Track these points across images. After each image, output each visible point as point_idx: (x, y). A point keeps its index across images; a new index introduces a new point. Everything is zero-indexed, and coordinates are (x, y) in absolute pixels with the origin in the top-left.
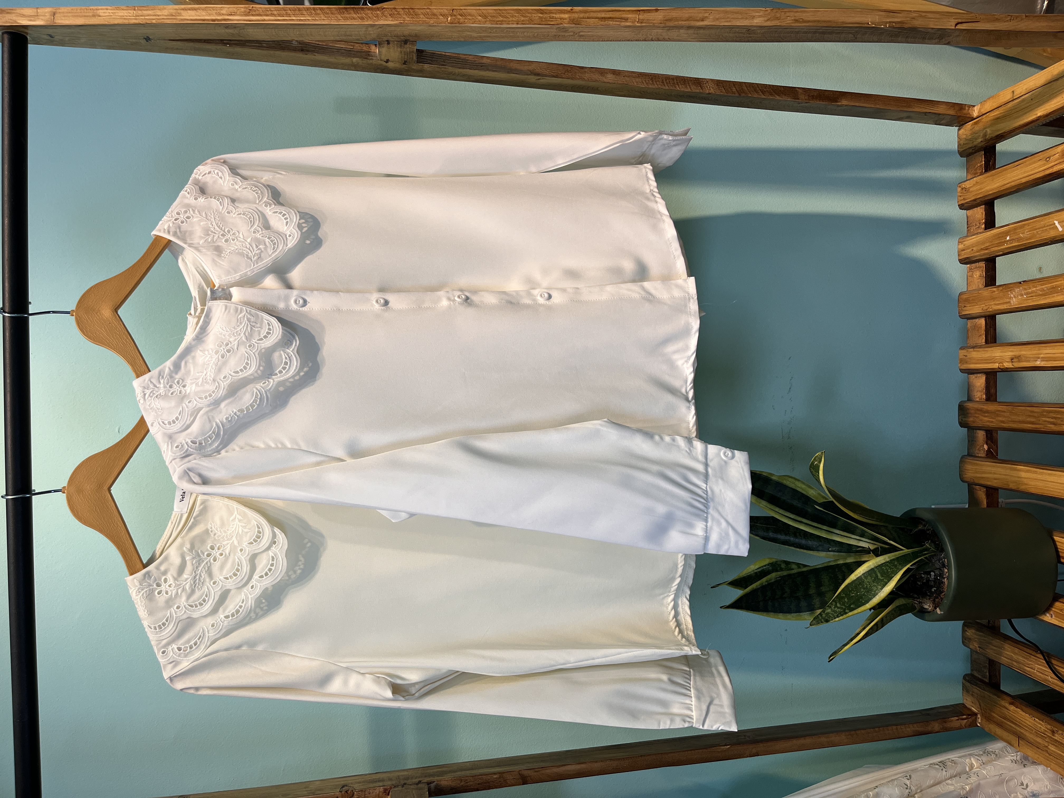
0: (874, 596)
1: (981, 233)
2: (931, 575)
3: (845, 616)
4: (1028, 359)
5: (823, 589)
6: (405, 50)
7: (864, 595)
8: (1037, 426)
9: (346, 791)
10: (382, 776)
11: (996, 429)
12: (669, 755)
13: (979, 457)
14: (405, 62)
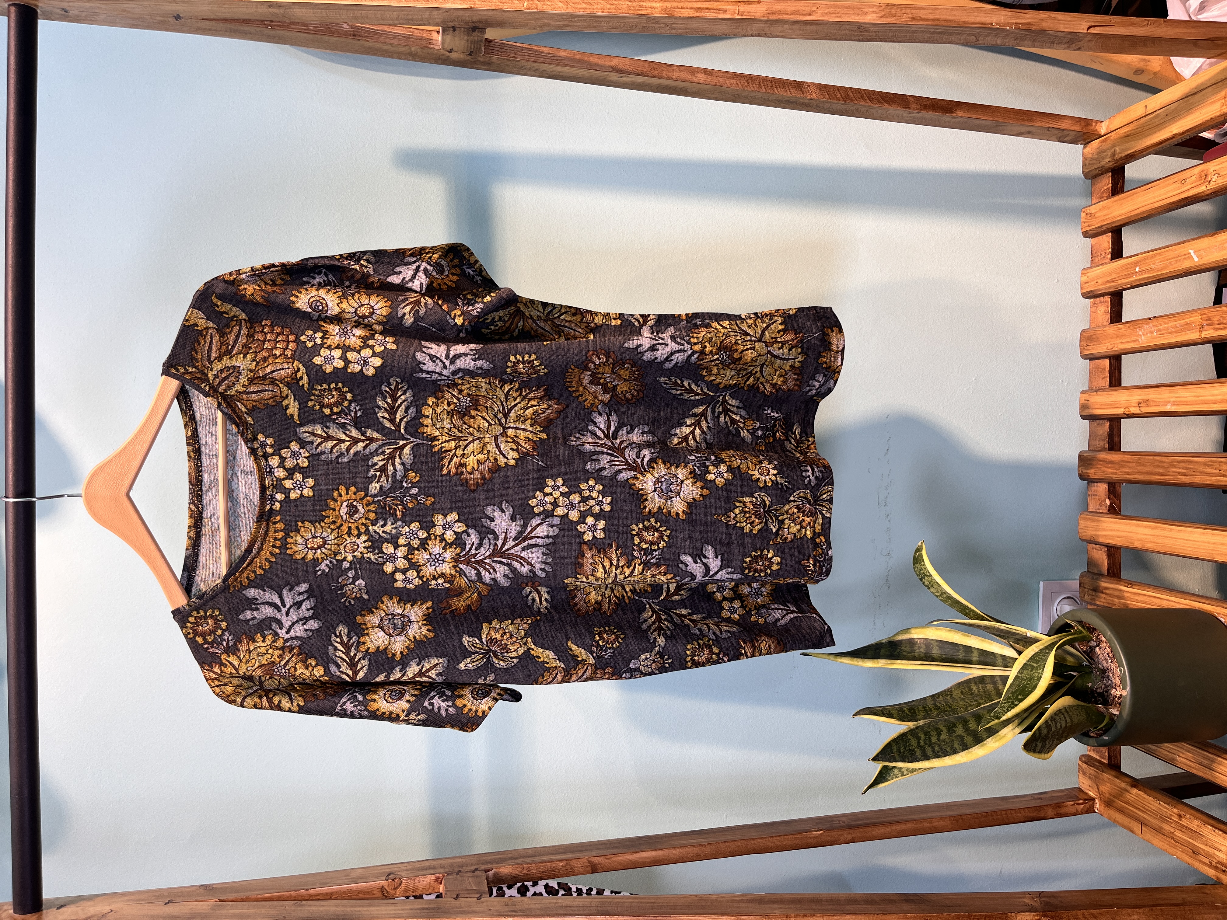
1: (1106, 263)
4: (1157, 404)
6: (472, 38)
8: (1167, 477)
9: (393, 880)
10: (434, 863)
11: (1121, 482)
12: (756, 841)
13: (1100, 513)
14: (471, 52)
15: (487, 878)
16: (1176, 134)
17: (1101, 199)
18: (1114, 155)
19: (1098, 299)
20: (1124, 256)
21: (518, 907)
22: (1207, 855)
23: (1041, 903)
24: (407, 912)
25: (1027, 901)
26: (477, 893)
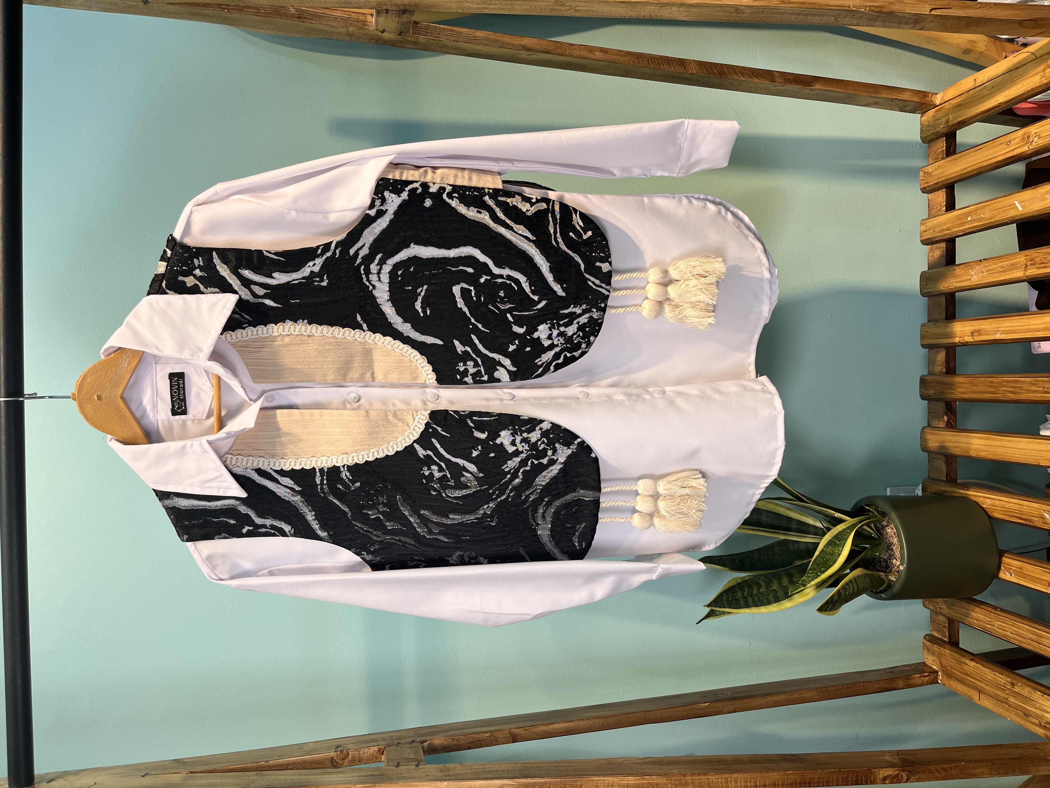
1: (942, 215)
4: (987, 333)
6: (403, 19)
8: (997, 395)
9: (341, 752)
10: (375, 737)
11: (956, 400)
12: (652, 713)
13: (939, 427)
14: (401, 32)
15: (423, 748)
16: (1001, 103)
17: (937, 160)
18: (947, 121)
19: (935, 245)
20: (956, 208)
21: (452, 773)
22: (1037, 717)
23: (899, 759)
24: (355, 778)
25: (888, 758)
26: (415, 761)
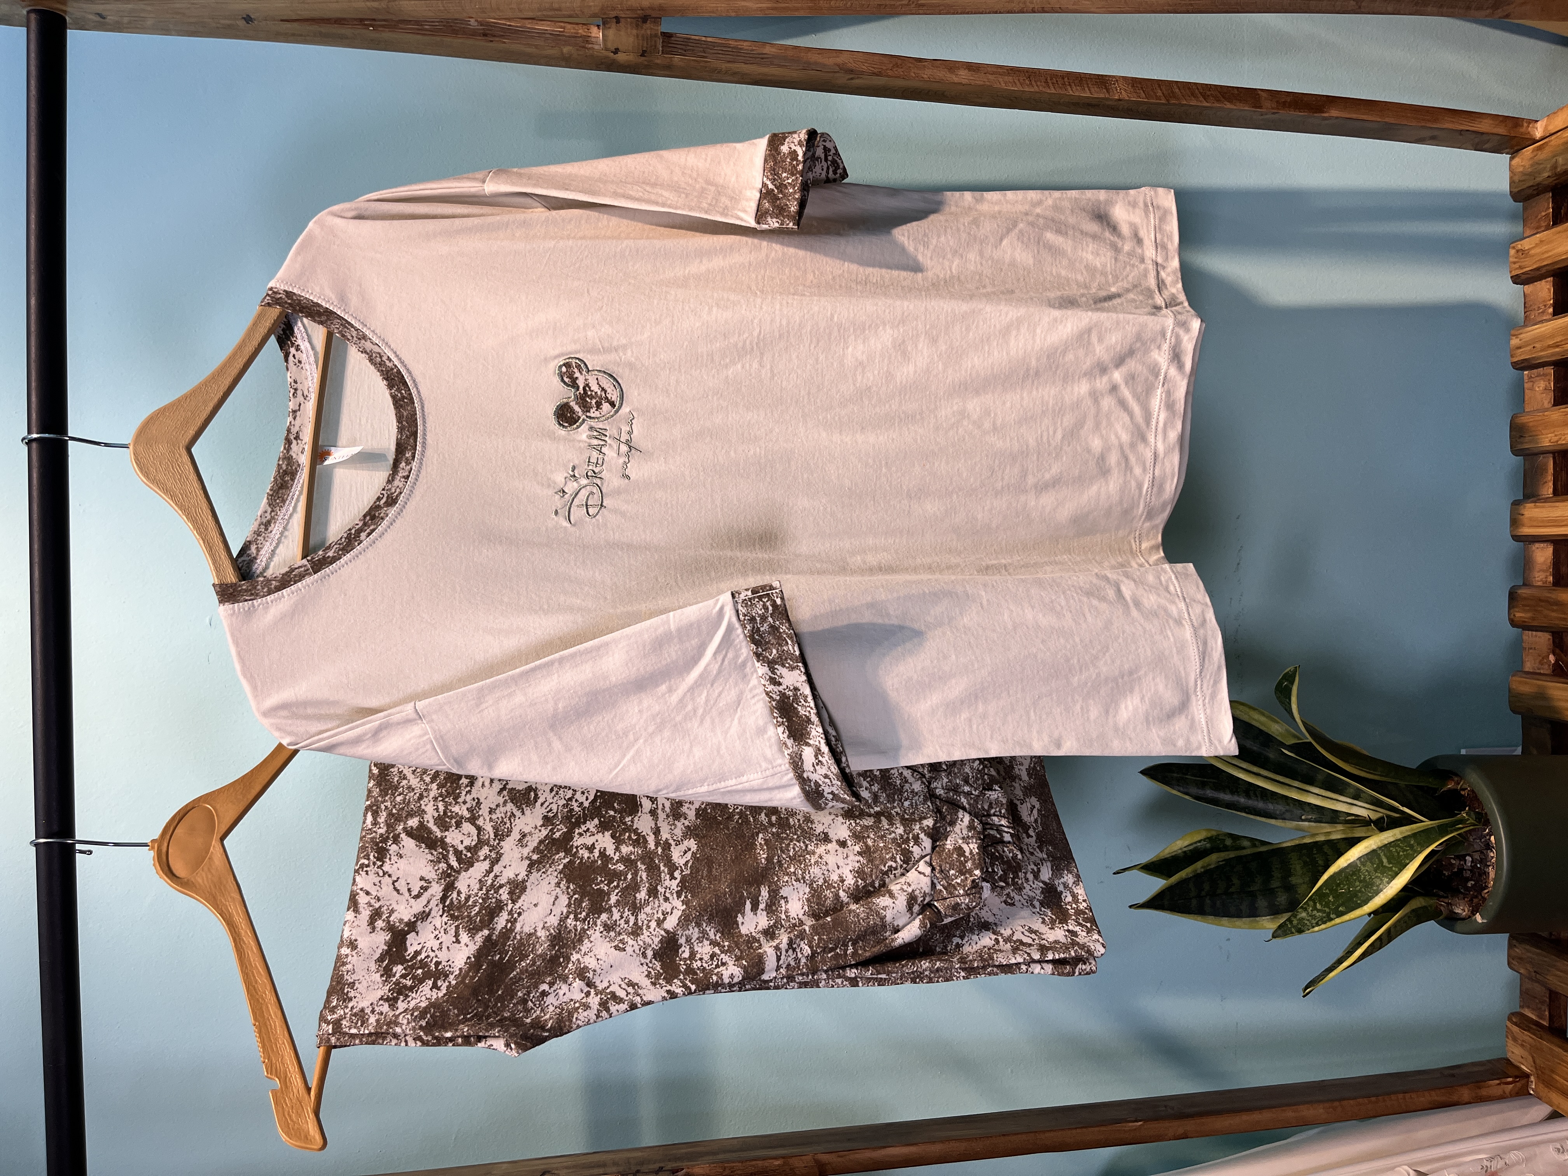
0: (1377, 893)
1: (1547, 321)
2: (1465, 861)
3: (1329, 924)
5: (1294, 880)
6: (643, 32)
7: (1360, 891)
10: (604, 1157)
12: (1048, 1135)
13: (1541, 674)
14: (644, 51)
17: (1538, 230)
18: (1554, 167)
19: (1535, 371)
